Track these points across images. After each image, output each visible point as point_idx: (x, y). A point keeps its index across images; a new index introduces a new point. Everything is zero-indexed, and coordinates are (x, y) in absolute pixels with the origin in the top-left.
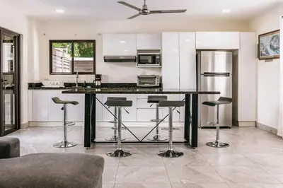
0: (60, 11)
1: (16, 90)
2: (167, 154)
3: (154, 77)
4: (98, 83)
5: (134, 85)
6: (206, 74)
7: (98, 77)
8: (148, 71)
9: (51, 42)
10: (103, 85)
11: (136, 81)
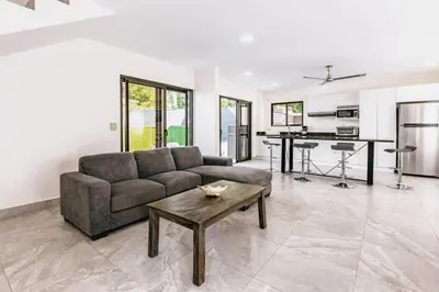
0: (275, 85)
1: (249, 136)
2: (341, 185)
3: (352, 129)
4: (304, 132)
5: (333, 134)
6: (406, 125)
7: (305, 128)
8: (346, 123)
9: (273, 105)
10: (308, 134)
11: (336, 131)
